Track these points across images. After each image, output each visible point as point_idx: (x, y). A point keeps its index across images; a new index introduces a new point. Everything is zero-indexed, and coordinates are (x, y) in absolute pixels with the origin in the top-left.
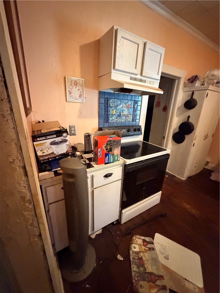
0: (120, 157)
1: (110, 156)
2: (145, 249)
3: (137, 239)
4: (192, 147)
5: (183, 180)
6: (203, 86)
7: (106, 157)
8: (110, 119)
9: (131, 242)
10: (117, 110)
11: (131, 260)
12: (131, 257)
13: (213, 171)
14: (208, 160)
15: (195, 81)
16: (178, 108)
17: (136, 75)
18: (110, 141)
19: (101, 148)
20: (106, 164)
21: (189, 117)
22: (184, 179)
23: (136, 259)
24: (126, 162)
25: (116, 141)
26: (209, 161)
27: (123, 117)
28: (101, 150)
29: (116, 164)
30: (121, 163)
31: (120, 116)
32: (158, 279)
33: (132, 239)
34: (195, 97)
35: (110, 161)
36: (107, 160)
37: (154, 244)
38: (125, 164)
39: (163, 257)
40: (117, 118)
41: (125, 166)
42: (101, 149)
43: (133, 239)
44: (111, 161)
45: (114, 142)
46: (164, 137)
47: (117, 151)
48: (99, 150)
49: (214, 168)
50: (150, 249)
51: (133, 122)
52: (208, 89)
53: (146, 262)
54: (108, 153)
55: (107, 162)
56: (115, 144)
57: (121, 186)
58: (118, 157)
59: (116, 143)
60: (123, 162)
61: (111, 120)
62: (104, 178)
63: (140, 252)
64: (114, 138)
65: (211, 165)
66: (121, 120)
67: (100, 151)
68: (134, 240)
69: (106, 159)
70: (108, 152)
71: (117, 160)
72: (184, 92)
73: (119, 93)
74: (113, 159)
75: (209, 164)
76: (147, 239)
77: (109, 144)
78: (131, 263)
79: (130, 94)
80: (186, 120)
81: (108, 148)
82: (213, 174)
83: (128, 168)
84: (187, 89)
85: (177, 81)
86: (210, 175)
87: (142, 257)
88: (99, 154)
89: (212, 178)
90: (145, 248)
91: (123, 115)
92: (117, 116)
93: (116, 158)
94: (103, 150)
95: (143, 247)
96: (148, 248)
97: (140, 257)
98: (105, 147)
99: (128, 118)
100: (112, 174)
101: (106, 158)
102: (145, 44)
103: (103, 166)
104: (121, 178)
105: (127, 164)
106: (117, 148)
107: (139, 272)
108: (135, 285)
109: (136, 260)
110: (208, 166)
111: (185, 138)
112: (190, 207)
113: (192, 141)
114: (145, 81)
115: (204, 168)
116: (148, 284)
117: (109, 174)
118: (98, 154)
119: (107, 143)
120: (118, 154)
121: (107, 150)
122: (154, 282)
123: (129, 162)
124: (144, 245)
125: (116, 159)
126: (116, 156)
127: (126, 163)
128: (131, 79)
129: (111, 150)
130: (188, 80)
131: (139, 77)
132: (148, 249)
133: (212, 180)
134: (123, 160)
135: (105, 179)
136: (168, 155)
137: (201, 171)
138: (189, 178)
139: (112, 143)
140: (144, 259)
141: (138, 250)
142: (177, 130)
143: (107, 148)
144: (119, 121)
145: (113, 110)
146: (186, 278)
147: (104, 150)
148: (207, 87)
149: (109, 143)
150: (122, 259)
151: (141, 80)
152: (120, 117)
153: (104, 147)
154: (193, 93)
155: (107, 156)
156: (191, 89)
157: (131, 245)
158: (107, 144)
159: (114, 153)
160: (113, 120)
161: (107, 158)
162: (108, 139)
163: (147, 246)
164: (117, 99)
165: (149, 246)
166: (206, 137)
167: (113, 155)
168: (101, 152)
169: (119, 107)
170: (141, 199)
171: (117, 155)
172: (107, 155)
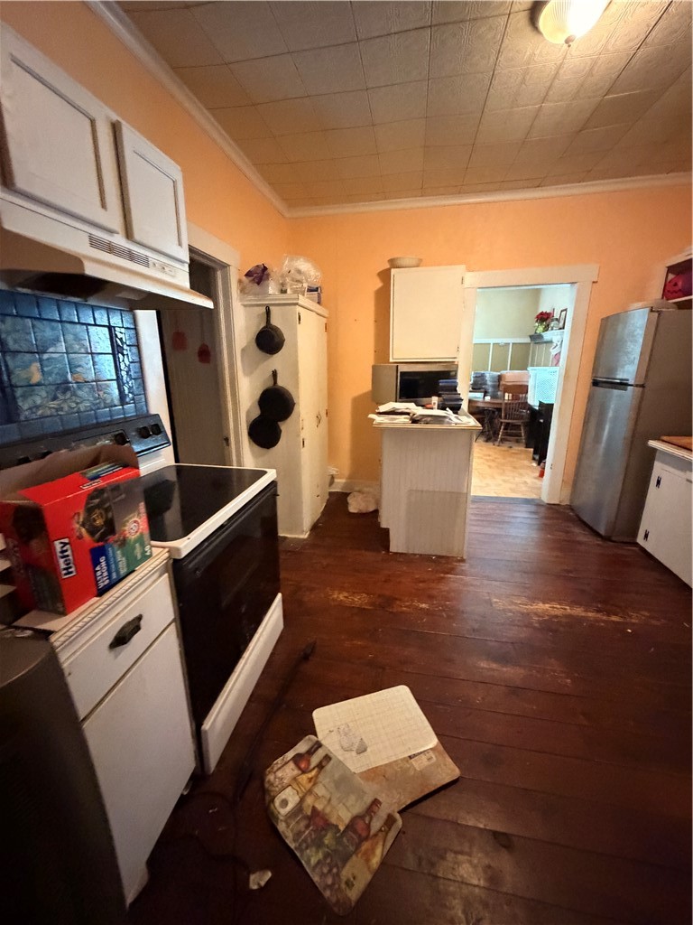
0: (150, 544)
1: (114, 553)
2: (310, 780)
3: (279, 774)
4: (303, 450)
5: (304, 540)
6: (284, 296)
7: (96, 563)
8: (24, 405)
9: (267, 798)
10: (45, 363)
11: (292, 846)
12: (288, 841)
13: (347, 495)
14: (333, 471)
15: (265, 280)
16: (243, 350)
17: (111, 232)
18: (99, 492)
19: (66, 533)
20: (101, 593)
21: (275, 374)
22: (305, 536)
23: (303, 829)
24: (178, 550)
25: (122, 487)
26: (334, 473)
27: (80, 393)
28: (65, 544)
29: (142, 575)
30: (160, 560)
31: (68, 389)
32: (371, 818)
33: (267, 785)
34: (275, 321)
35: (118, 572)
36: (106, 574)
37: (323, 742)
38: (176, 561)
39: (354, 753)
40: (55, 398)
41: (177, 568)
42: (66, 540)
43: (269, 781)
44: (123, 571)
45: (116, 493)
46: (227, 440)
47: (135, 524)
48: (58, 545)
49: (346, 485)
50: (320, 766)
51: (126, 407)
52: (297, 304)
53: (328, 810)
54: (100, 544)
55: (107, 582)
56: (119, 498)
57: (180, 645)
58: (143, 546)
59: (123, 496)
60: (167, 555)
61: (30, 409)
62: (112, 654)
63: (302, 800)
64: (109, 477)
65: (339, 480)
66: (77, 403)
67: (62, 552)
68: (272, 785)
69: (99, 573)
70: (102, 538)
71: (146, 557)
72: (245, 306)
73: (38, 293)
74: (127, 559)
75: (336, 480)
76: (302, 747)
77: (98, 506)
78: (298, 854)
79: (89, 303)
80: (270, 384)
81: (99, 522)
82: (350, 500)
83: (191, 566)
84: (251, 299)
85: (219, 274)
86: (346, 504)
87: (314, 807)
88: (63, 566)
89: (353, 509)
90: (310, 775)
91: (77, 383)
92: (53, 388)
93: (138, 552)
94: (76, 542)
95: (304, 778)
96: (314, 768)
97: (309, 813)
98: (83, 525)
99: (101, 393)
100: (140, 618)
101: (98, 568)
102: (116, 129)
103: (94, 604)
104: (171, 616)
105: (183, 556)
106: (134, 511)
107: (326, 856)
108: (334, 900)
109: (304, 832)
110: (334, 485)
111: (281, 431)
112: (346, 594)
113: (298, 436)
114: (145, 261)
115: (330, 494)
116: (359, 855)
117: (129, 623)
118: (55, 568)
119: (87, 503)
120: (142, 534)
121: (92, 532)
122: (367, 838)
123: (186, 545)
124: (304, 772)
125: (139, 557)
126: (136, 541)
127: (180, 555)
128: (94, 242)
129: (110, 527)
130: (247, 275)
131: (119, 240)
132: (316, 770)
133: (354, 513)
134: (164, 548)
135: (116, 657)
136: (273, 484)
137: (328, 500)
138: (314, 528)
139: (108, 500)
140: (319, 807)
141: (297, 799)
142: (256, 413)
143: (91, 525)
144: (66, 408)
145: (26, 366)
146: (410, 754)
147: (80, 537)
148: (295, 299)
149: (97, 501)
150: (269, 874)
151: (131, 256)
152: (68, 395)
153: (77, 526)
154: (268, 312)
155: (102, 559)
156: (260, 300)
157: (272, 806)
158: (90, 511)
159: (128, 535)
160: (38, 407)
161: (104, 564)
162: (88, 487)
163: (312, 766)
164: (35, 318)
165: (315, 760)
166: (319, 419)
167: (124, 542)
168: (69, 553)
169: (51, 350)
170: (242, 647)
171: (140, 540)
172: (97, 553)
